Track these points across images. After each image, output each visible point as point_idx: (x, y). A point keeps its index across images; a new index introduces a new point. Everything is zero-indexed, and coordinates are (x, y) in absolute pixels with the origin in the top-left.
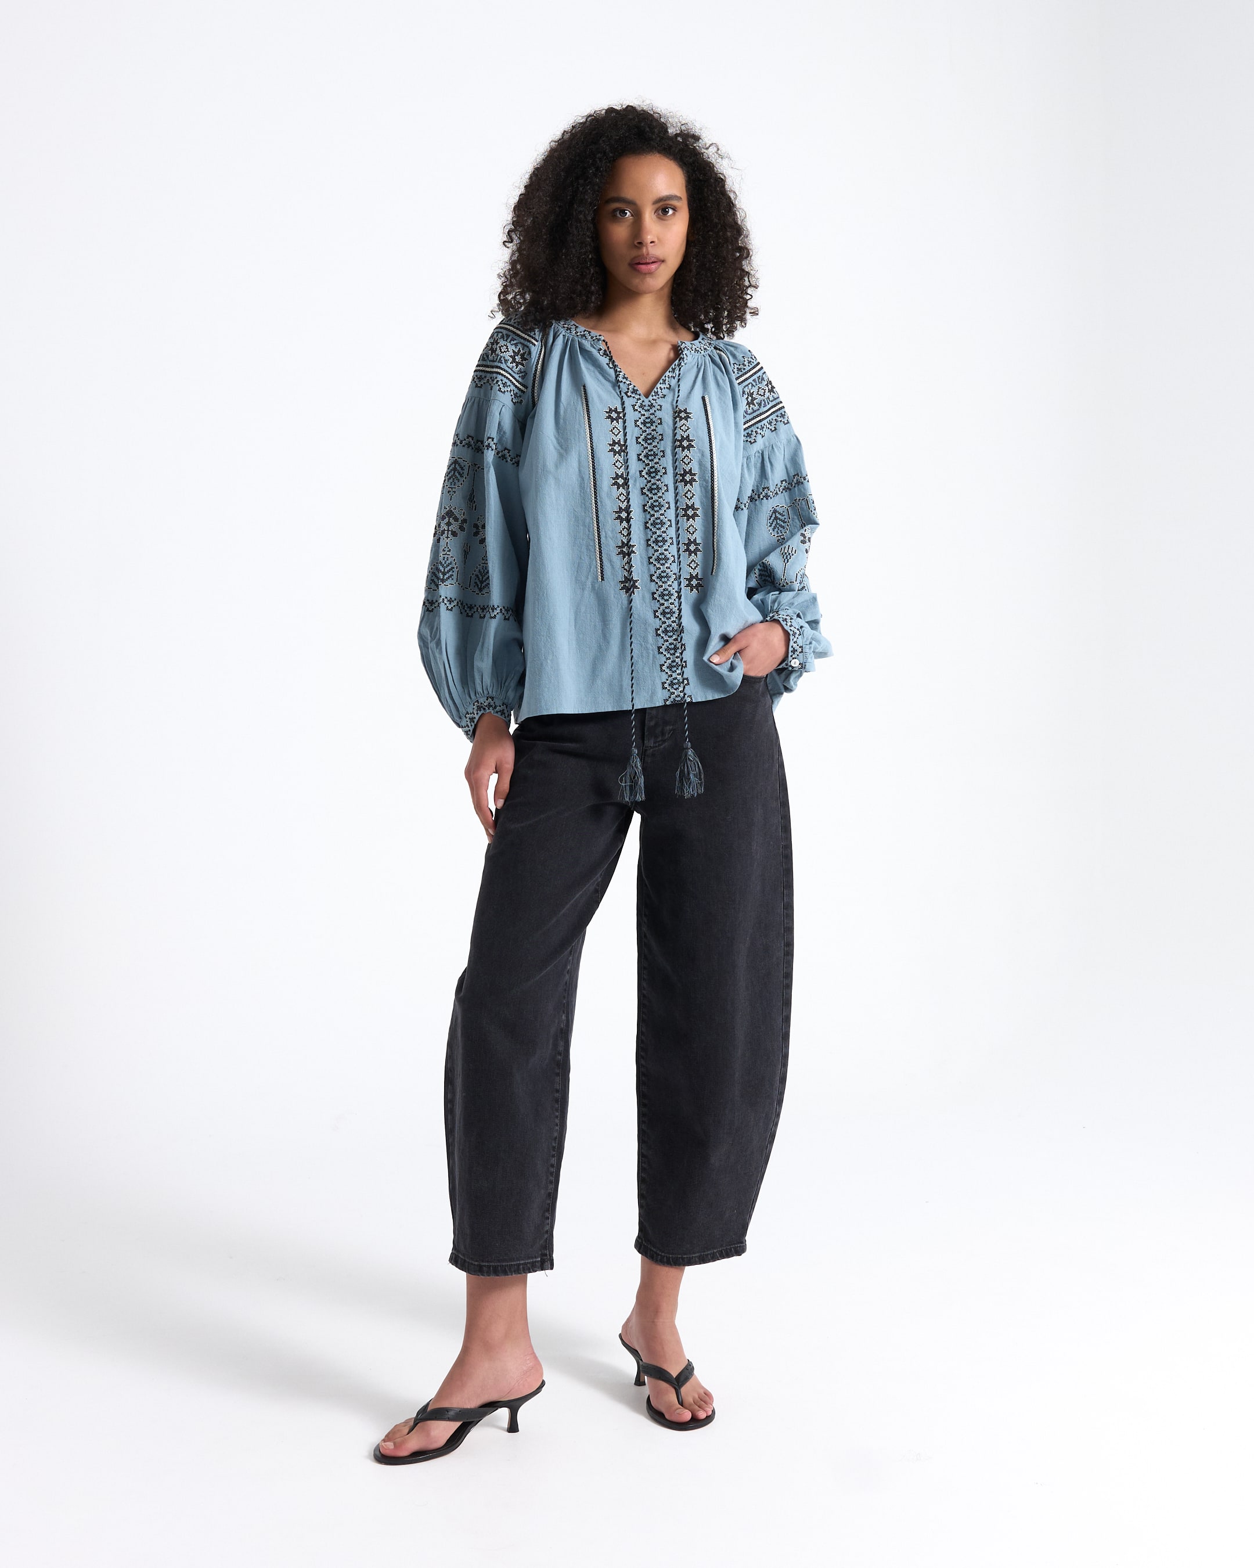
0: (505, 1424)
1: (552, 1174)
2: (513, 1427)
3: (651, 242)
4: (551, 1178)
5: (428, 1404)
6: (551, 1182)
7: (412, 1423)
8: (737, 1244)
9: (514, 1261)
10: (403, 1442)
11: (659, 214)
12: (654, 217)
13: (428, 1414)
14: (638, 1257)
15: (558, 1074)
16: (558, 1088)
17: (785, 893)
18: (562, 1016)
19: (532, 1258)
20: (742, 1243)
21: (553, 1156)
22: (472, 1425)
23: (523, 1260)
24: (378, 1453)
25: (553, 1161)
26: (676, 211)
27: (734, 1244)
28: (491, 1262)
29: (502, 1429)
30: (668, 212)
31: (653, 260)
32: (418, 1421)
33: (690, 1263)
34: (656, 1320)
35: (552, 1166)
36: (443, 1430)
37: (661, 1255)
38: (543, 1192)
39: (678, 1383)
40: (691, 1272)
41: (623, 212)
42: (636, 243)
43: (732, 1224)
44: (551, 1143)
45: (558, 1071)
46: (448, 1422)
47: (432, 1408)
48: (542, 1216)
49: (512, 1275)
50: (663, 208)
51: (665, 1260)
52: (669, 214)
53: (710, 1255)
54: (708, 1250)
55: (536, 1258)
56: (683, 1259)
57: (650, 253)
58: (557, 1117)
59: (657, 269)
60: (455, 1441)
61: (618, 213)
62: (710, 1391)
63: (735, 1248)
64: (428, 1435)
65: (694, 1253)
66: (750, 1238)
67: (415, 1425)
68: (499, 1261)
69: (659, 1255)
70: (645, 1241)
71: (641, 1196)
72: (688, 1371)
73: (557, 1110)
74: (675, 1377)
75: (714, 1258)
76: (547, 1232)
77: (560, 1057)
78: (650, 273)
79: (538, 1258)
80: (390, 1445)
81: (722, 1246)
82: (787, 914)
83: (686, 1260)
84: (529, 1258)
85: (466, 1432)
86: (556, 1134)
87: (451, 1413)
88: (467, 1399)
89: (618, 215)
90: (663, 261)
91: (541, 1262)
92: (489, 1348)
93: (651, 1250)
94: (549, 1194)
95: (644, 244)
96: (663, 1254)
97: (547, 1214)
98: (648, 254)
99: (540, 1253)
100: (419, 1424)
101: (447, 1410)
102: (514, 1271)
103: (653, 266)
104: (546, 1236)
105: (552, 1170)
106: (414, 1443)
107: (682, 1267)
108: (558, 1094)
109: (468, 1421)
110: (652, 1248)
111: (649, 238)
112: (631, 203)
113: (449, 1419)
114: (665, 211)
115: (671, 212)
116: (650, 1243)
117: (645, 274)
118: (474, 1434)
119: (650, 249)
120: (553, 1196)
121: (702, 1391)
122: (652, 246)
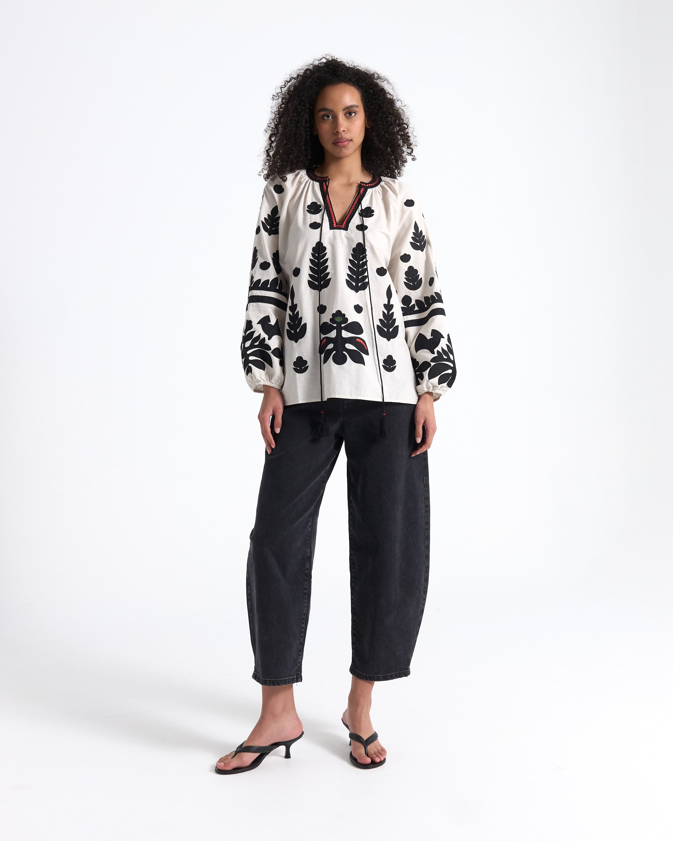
0: (284, 754)
1: (302, 632)
2: (288, 756)
3: (343, 131)
4: (302, 634)
5: (243, 744)
6: (302, 637)
7: (234, 754)
8: (405, 670)
9: (283, 678)
10: (229, 763)
11: (347, 116)
12: (344, 117)
13: (243, 749)
14: (350, 676)
15: (306, 580)
16: (306, 587)
17: (424, 479)
18: (307, 550)
19: (292, 676)
20: (408, 669)
21: (303, 623)
22: (266, 754)
23: (288, 677)
24: (216, 769)
25: (303, 625)
26: (356, 114)
27: (403, 670)
28: (271, 678)
29: (282, 756)
30: (352, 114)
31: (345, 140)
32: (237, 752)
33: (378, 680)
34: (358, 710)
35: (303, 628)
36: (250, 757)
37: (362, 675)
38: (298, 641)
39: (366, 744)
40: (378, 685)
41: (328, 116)
42: (335, 132)
43: (401, 659)
44: (302, 617)
45: (306, 579)
46: (252, 753)
47: (245, 746)
48: (297, 654)
49: (282, 685)
50: (349, 112)
51: (365, 677)
52: (352, 115)
53: (390, 676)
54: (388, 673)
55: (294, 676)
56: (374, 677)
57: (343, 137)
58: (306, 603)
59: (348, 144)
60: (256, 763)
61: (325, 117)
62: (385, 748)
63: (404, 673)
64: (242, 760)
65: (380, 674)
66: (412, 667)
67: (236, 754)
68: (275, 678)
69: (361, 674)
70: (355, 667)
71: (353, 643)
72: (374, 737)
73: (306, 599)
74: (365, 740)
75: (392, 678)
76: (299, 662)
77: (307, 571)
78: (345, 146)
79: (295, 676)
80: (222, 764)
81: (396, 671)
82: (425, 490)
83: (376, 678)
84: (291, 676)
85: (263, 757)
86: (305, 612)
87: (254, 749)
88: (263, 742)
89: (326, 118)
90: (351, 140)
91: (296, 678)
92: (275, 716)
93: (357, 672)
94: (301, 643)
95: (340, 132)
96: (363, 674)
97: (300, 653)
98: (342, 137)
99: (296, 673)
100: (238, 754)
101: (252, 747)
102: (283, 683)
103: (346, 143)
104: (299, 665)
105: (302, 630)
106: (235, 763)
107: (373, 682)
108: (306, 591)
109: (263, 752)
110: (358, 671)
111: (342, 129)
112: (331, 111)
113: (253, 752)
114: (350, 114)
115: (353, 114)
116: (357, 668)
117: (342, 147)
118: (267, 759)
119: (343, 135)
120: (302, 644)
121: (380, 748)
122: (344, 133)
